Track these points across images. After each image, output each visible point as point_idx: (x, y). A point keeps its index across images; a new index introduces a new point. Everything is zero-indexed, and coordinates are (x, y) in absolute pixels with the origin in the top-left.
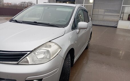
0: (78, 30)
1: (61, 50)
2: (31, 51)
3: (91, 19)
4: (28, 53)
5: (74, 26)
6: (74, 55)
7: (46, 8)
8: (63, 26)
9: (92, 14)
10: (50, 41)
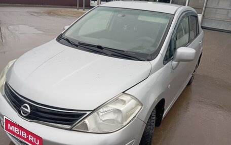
0: (174, 63)
1: (141, 108)
2: (93, 111)
3: (203, 16)
4: (88, 113)
5: (168, 54)
6: (163, 107)
7: (120, 15)
8: (149, 58)
9: (206, 7)
10: (123, 92)
